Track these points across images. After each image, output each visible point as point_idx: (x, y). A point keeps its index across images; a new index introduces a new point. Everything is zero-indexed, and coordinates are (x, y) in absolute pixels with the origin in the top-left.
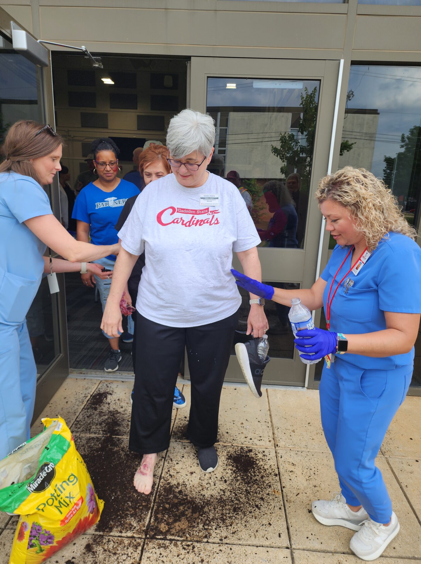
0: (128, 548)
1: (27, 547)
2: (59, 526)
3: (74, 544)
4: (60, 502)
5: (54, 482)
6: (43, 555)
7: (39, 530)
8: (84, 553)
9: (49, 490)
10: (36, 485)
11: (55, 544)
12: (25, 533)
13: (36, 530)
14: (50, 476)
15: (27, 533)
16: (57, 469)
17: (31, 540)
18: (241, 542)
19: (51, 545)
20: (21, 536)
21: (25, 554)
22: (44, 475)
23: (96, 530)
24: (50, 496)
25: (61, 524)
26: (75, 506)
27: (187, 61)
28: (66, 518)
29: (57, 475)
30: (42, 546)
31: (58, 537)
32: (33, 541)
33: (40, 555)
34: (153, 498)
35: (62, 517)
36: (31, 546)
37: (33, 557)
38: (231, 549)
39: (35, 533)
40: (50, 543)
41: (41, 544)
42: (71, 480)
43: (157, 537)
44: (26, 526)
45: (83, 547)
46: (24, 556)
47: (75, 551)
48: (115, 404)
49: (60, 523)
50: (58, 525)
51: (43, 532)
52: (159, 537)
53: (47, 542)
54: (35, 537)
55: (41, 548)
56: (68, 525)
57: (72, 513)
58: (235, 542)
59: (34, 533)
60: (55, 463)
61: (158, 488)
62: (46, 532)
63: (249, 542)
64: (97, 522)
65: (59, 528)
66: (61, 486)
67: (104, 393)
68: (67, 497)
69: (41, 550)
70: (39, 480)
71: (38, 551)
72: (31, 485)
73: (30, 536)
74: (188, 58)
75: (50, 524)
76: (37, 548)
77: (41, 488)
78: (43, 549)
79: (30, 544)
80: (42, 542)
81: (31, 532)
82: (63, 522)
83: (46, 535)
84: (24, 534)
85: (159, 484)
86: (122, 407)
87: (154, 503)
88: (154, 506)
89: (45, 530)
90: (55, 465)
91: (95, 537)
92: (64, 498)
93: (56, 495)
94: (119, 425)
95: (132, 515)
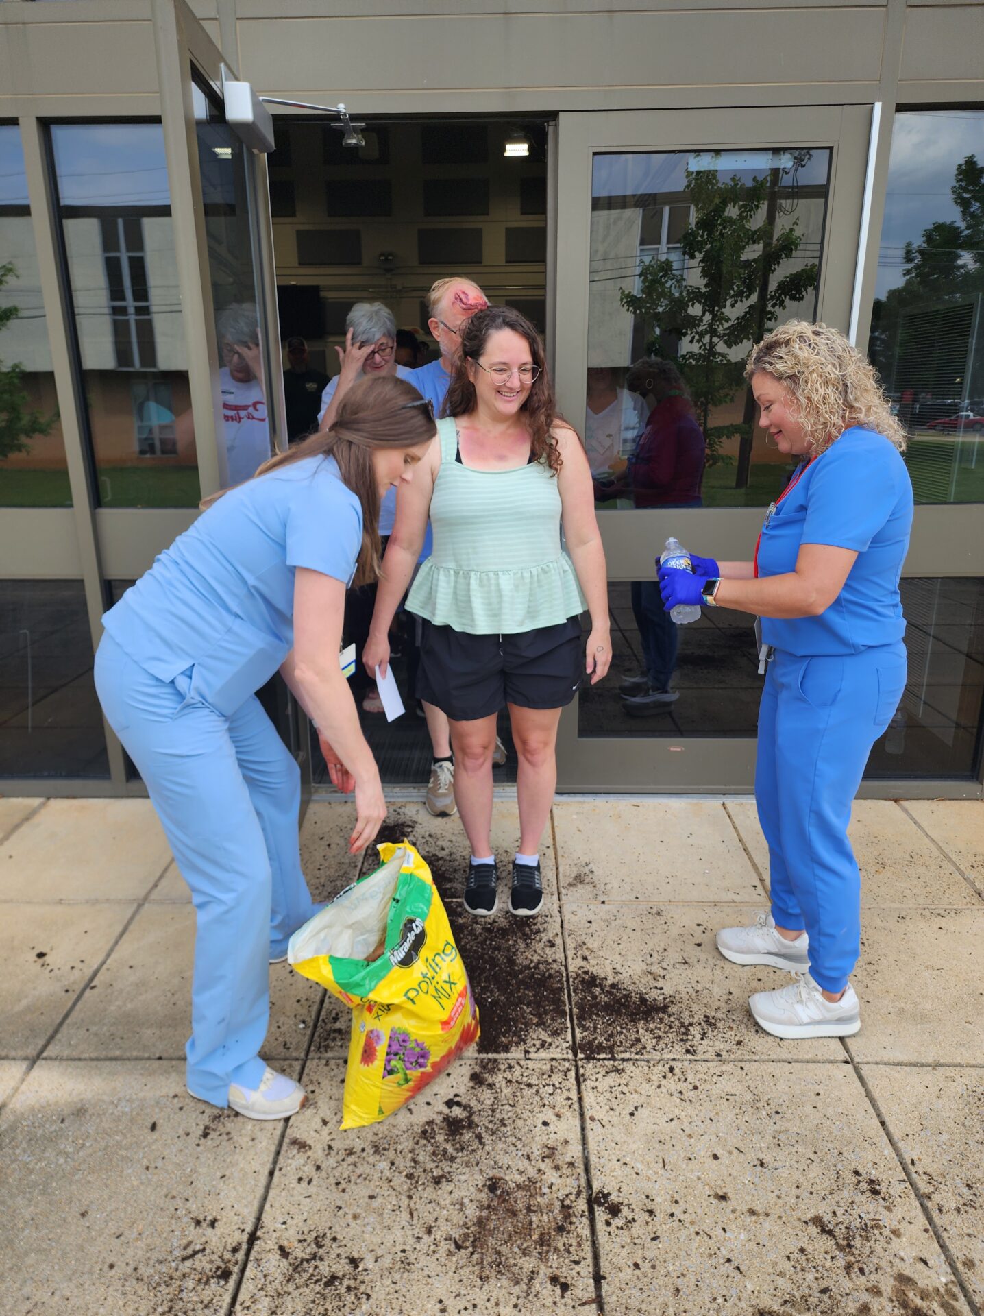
0: (550, 1076)
1: (382, 1075)
2: (440, 1032)
3: (449, 1075)
4: (437, 990)
5: (424, 952)
6: (408, 1090)
7: (404, 1041)
8: (473, 1088)
9: (419, 966)
10: (401, 954)
11: (429, 1069)
12: (378, 1048)
13: (399, 1044)
14: (420, 940)
15: (381, 1049)
16: (428, 930)
17: (388, 1061)
18: (754, 1057)
19: (422, 1070)
20: (368, 1055)
21: (377, 1087)
22: (411, 937)
23: (479, 1052)
24: (420, 978)
25: (443, 1029)
26: (460, 999)
27: (548, 122)
28: (451, 1018)
29: (429, 940)
30: (408, 1072)
31: (434, 1057)
32: (393, 1063)
33: (403, 1090)
34: (566, 996)
35: (444, 1016)
36: (390, 1072)
37: (391, 1092)
38: (742, 1068)
39: (398, 1047)
40: (421, 1066)
41: (407, 1069)
42: (447, 952)
43: (598, 1057)
44: (378, 1036)
45: (466, 1079)
46: (377, 1092)
47: (455, 1084)
48: (427, 842)
49: (440, 1026)
50: (438, 1031)
51: (412, 1045)
52: (602, 1056)
53: (417, 1063)
54: (396, 1054)
55: (406, 1074)
56: (453, 1031)
57: (457, 1011)
58: (746, 1057)
59: (395, 1048)
60: (424, 917)
61: (568, 981)
62: (418, 1045)
63: (773, 1057)
64: (477, 1039)
65: (440, 1035)
66: (434, 960)
67: (395, 826)
68: (445, 982)
69: (407, 1081)
70: (407, 945)
71: (402, 1082)
72: (395, 953)
73: (388, 1054)
74: (553, 116)
75: (424, 1029)
76: (399, 1076)
77: (407, 962)
78: (409, 1077)
79: (388, 1068)
80: (408, 1065)
81: (389, 1046)
82: (445, 1024)
83: (418, 1050)
84: (375, 1050)
85: (567, 975)
86: (443, 849)
87: (570, 1003)
88: (571, 1009)
89: (416, 1040)
90: (423, 922)
91: (482, 1062)
92: (441, 983)
93: (429, 976)
94: (450, 880)
95: (538, 1025)
